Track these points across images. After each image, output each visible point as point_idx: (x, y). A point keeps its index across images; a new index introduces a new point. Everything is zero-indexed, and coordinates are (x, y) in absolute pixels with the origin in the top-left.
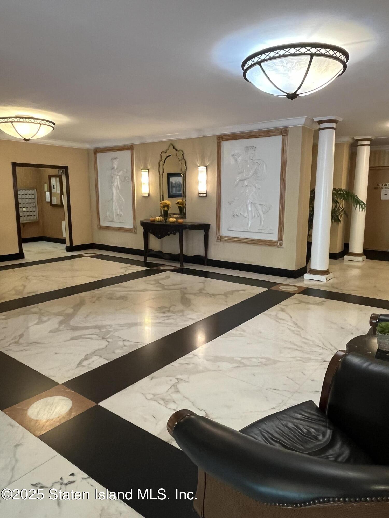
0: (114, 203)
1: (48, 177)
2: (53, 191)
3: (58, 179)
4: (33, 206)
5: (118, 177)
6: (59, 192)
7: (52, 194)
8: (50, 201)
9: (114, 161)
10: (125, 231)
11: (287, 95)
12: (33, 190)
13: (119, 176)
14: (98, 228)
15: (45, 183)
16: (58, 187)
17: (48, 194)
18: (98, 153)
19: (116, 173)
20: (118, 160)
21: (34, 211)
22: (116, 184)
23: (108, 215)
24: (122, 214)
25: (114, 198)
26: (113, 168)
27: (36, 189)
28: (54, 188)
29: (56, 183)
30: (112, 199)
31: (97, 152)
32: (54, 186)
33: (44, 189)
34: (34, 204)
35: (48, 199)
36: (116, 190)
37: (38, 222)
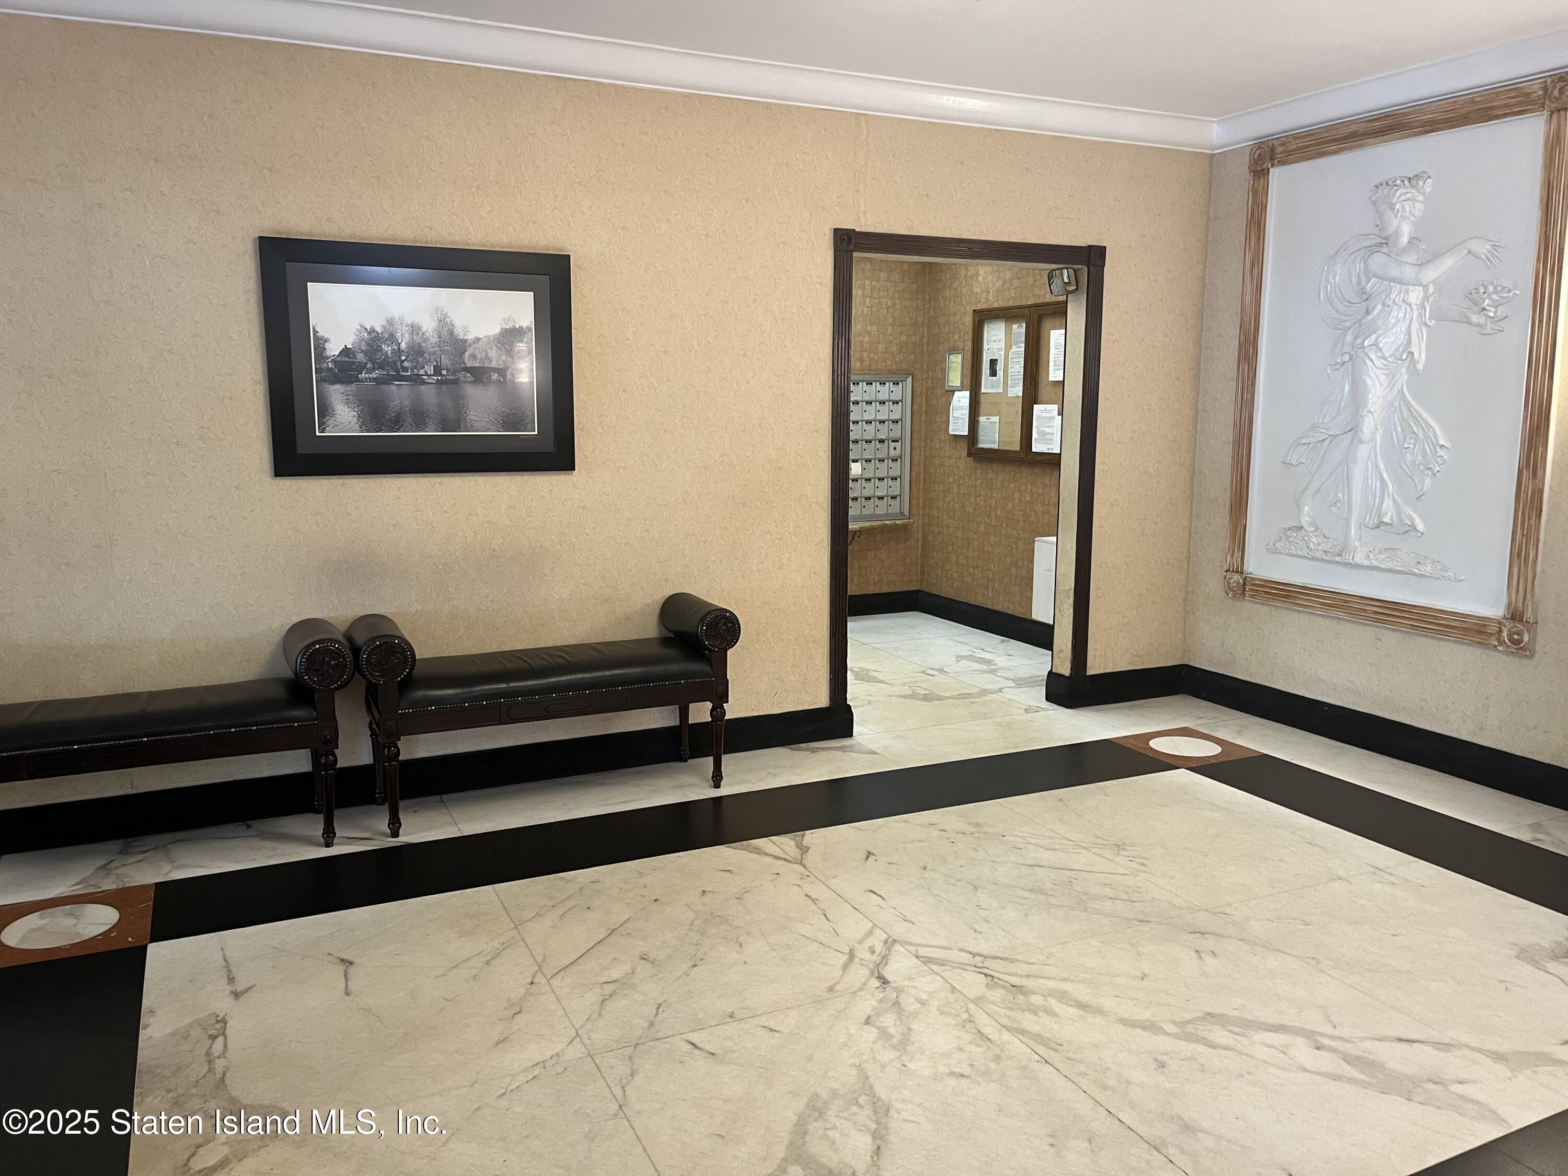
0: (1363, 451)
1: (968, 320)
2: (988, 385)
3: (1019, 329)
4: (893, 453)
5: (1415, 295)
6: (1017, 390)
7: (983, 399)
8: (966, 433)
9: (1400, 194)
10: (1439, 632)
12: (896, 383)
13: (1425, 287)
14: (1229, 588)
15: (954, 350)
16: (1017, 368)
17: (961, 399)
18: (1282, 163)
19: (1409, 272)
20: (1428, 186)
21: (893, 479)
22: (1390, 340)
23: (1305, 520)
24: (1420, 526)
25: (1368, 425)
26: (1385, 242)
27: (909, 380)
28: (993, 373)
29: (1008, 347)
30: (1353, 430)
31: (1272, 159)
32: (993, 362)
33: (944, 378)
34: (898, 445)
35: (959, 424)
36: (1392, 377)
37: (905, 527)
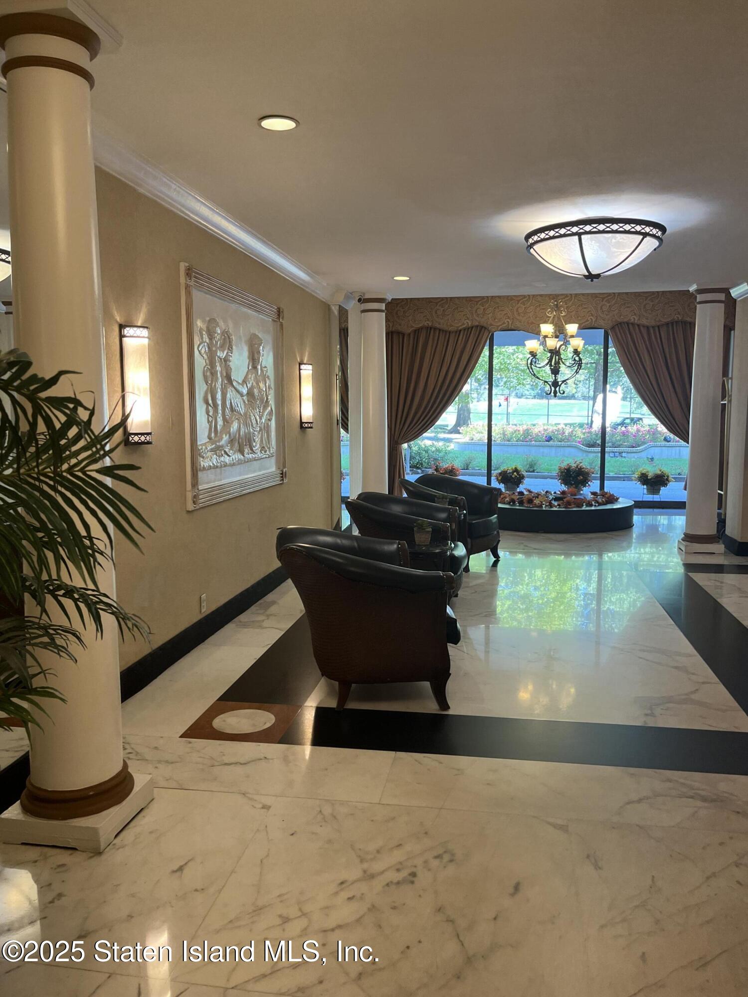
11: (587, 275)
